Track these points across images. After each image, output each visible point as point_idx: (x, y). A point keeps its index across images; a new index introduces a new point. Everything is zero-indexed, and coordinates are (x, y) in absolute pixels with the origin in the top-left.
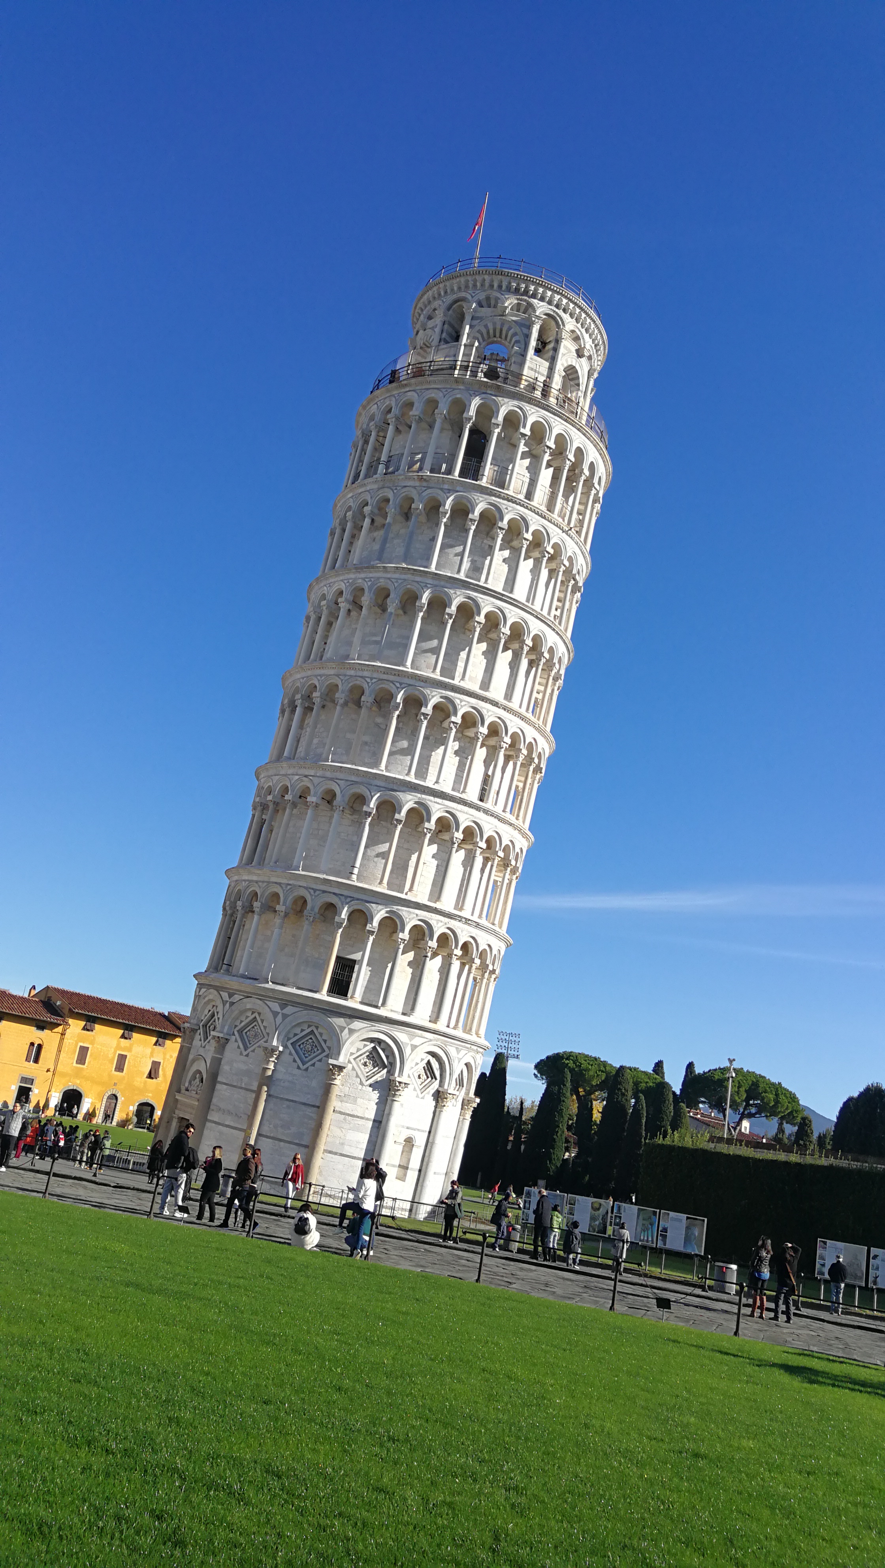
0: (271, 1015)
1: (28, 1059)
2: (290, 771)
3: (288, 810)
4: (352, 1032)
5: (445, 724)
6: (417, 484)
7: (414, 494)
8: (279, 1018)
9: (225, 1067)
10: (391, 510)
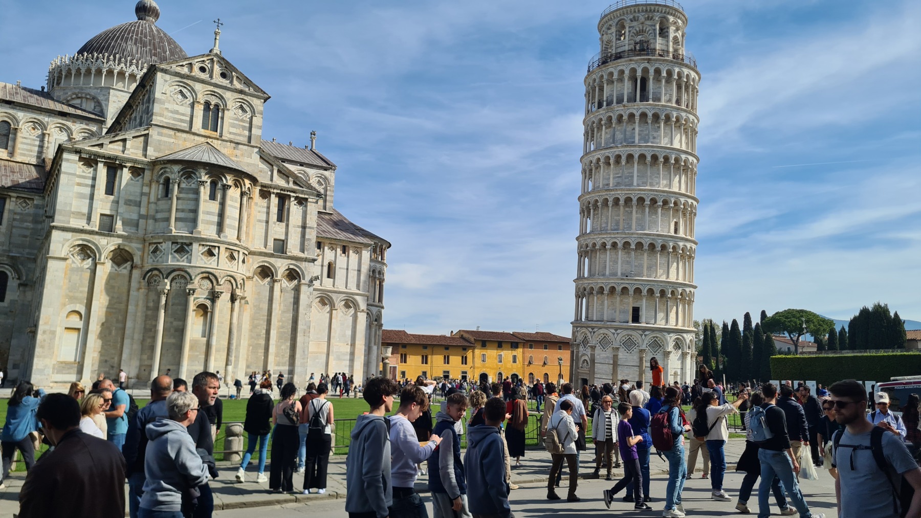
0: (612, 335)
1: (462, 363)
2: (595, 237)
3: (598, 253)
4: (645, 335)
5: (656, 206)
6: (623, 108)
7: (622, 113)
8: (616, 335)
9: (597, 357)
10: (614, 121)
